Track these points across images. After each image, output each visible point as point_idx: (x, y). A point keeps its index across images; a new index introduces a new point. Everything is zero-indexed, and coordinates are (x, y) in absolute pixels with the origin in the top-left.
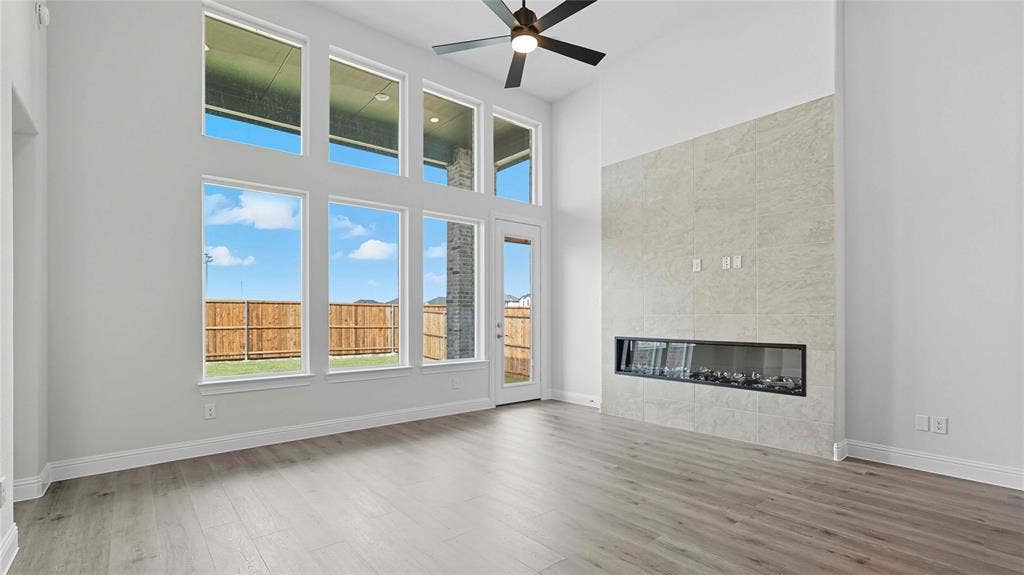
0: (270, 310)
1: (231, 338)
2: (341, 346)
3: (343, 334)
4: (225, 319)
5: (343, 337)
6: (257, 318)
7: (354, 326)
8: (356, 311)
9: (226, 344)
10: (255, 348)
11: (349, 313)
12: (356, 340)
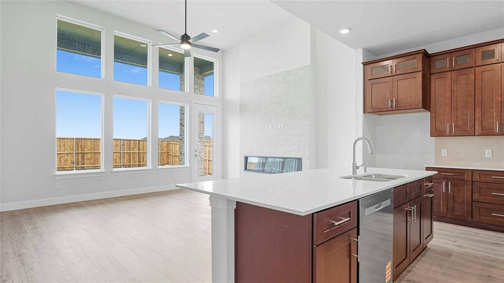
0: (89, 143)
1: (66, 158)
2: (130, 162)
3: (132, 156)
4: (62, 147)
5: (132, 158)
6: (82, 147)
7: (138, 152)
8: (139, 144)
9: (62, 161)
10: (80, 163)
11: (135, 145)
12: (139, 159)
